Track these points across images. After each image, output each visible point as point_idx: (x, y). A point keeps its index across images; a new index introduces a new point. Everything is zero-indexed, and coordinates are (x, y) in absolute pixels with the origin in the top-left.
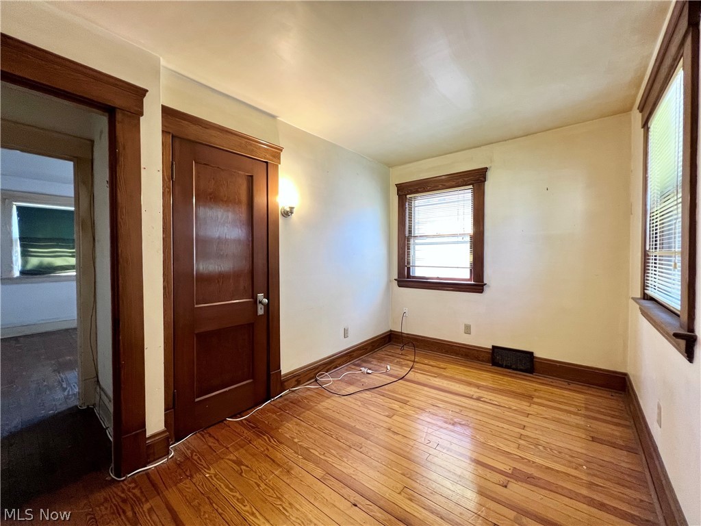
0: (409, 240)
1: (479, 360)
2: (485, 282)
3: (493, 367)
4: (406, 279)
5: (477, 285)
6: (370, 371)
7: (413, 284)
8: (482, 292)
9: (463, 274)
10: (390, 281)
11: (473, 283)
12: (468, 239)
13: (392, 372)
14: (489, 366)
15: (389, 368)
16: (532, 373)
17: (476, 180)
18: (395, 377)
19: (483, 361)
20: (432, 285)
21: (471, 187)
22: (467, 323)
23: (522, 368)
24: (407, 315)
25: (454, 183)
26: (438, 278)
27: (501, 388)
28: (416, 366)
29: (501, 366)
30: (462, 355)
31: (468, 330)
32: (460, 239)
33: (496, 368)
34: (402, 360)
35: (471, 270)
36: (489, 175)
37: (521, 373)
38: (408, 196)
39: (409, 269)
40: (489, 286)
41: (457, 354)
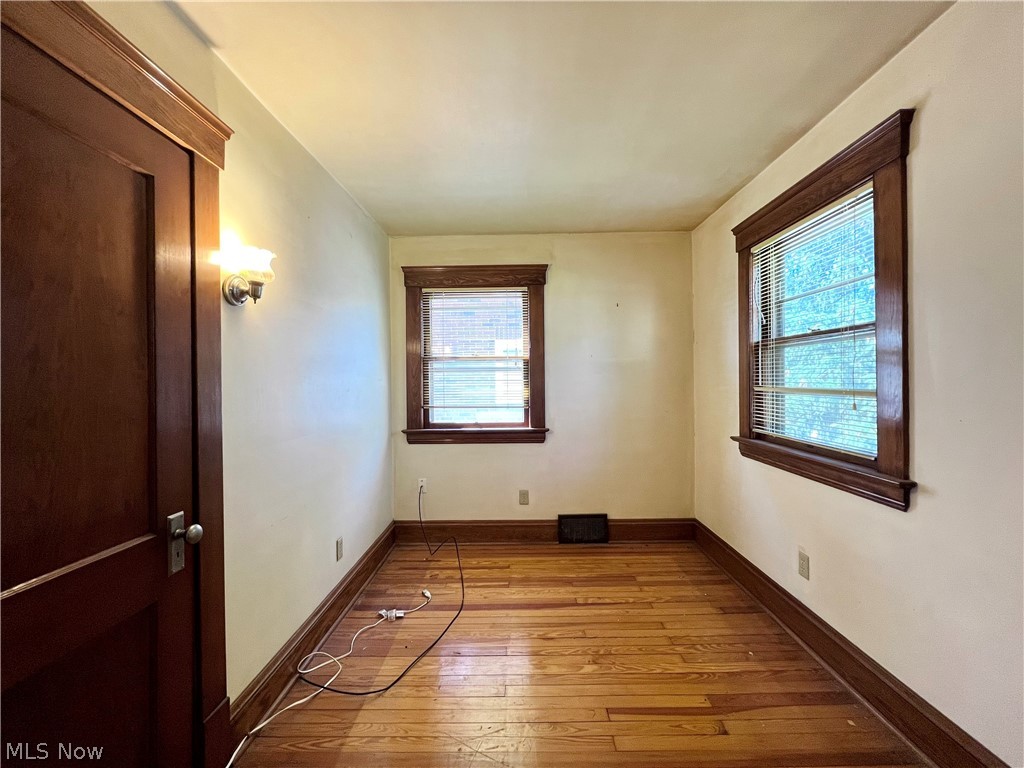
0: (425, 364)
1: (543, 540)
2: (547, 426)
3: (561, 546)
4: (420, 429)
5: (536, 431)
6: (400, 613)
7: (434, 436)
8: (543, 442)
9: (514, 416)
10: (392, 435)
11: (530, 428)
12: (521, 365)
13: (437, 601)
14: (557, 546)
15: (428, 594)
16: (606, 541)
17: (531, 280)
18: (450, 608)
19: (547, 540)
20: (470, 436)
21: (525, 289)
22: (524, 488)
23: (595, 537)
24: (424, 490)
25: (501, 280)
26: (476, 425)
27: (594, 575)
28: (467, 574)
29: (570, 541)
30: (517, 538)
31: (524, 498)
32: (511, 364)
33: (566, 546)
34: (437, 572)
35: (526, 411)
36: (550, 275)
37: (596, 545)
38: (424, 290)
39: (426, 412)
40: (552, 432)
41: (509, 538)
